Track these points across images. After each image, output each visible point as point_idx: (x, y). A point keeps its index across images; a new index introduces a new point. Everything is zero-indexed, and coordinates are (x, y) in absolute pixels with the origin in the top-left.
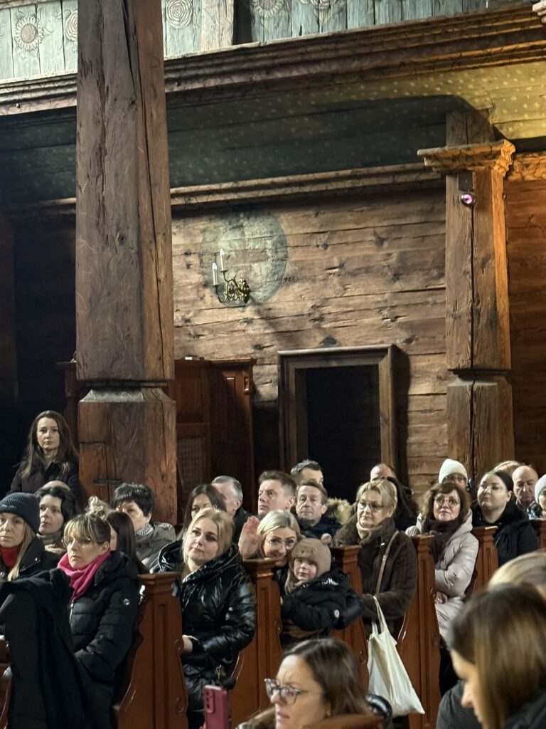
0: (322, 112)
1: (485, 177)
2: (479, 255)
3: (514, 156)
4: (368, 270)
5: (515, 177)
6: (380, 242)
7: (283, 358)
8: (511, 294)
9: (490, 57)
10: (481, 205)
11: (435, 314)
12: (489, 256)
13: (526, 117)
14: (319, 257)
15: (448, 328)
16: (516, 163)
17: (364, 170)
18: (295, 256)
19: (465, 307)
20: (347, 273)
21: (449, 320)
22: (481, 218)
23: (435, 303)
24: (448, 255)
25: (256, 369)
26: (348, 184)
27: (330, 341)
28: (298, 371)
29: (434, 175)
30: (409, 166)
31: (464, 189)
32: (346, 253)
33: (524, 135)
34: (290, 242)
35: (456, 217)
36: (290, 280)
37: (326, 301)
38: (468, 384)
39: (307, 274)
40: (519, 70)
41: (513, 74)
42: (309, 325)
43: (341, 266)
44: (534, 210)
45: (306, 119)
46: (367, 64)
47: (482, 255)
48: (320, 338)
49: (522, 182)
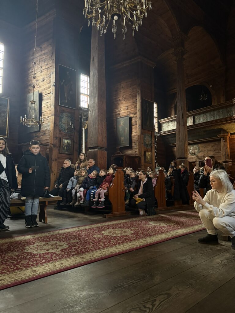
0: (204, 131)
1: (226, 138)
3: (230, 135)
4: (210, 150)
6: (212, 147)
7: (199, 161)
8: (230, 152)
9: (227, 123)
10: (226, 141)
11: (220, 155)
12: (227, 147)
13: (232, 130)
14: (204, 149)
17: (210, 138)
18: (201, 149)
19: (224, 154)
20: (208, 151)
21: (222, 156)
22: (226, 143)
24: (222, 148)
25: (196, 163)
26: (208, 140)
28: (201, 163)
29: (219, 138)
30: (216, 137)
32: (208, 148)
33: (232, 133)
34: (200, 147)
35: (222, 143)
36: (200, 152)
37: (205, 154)
39: (202, 151)
40: (231, 124)
42: (203, 157)
43: (207, 150)
44: (233, 142)
45: (202, 132)
46: (210, 125)
49: (231, 138)
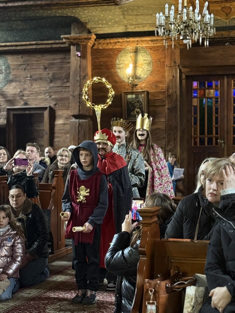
0: (26, 20)
1: (85, 47)
2: (83, 74)
3: (95, 40)
4: (41, 79)
5: (95, 47)
6: (45, 68)
7: (8, 110)
10: (83, 56)
11: (65, 95)
13: (100, 26)
14: (23, 73)
15: (70, 101)
16: (96, 43)
17: (40, 42)
18: (14, 72)
19: (77, 93)
20: (34, 80)
21: (71, 97)
22: (84, 61)
23: (65, 92)
24: (71, 74)
26: (34, 47)
27: (26, 104)
28: (14, 115)
29: (66, 45)
30: (57, 41)
31: (77, 50)
32: (33, 72)
33: (99, 33)
34: (12, 67)
35: (74, 61)
36: (11, 81)
37: (24, 89)
38: (77, 120)
39: (18, 79)
41: (97, 10)
42: (18, 98)
43: (31, 77)
44: (102, 59)
45: (19, 22)
46: (44, 2)
47: (84, 74)
48: (23, 103)
49: (98, 49)
